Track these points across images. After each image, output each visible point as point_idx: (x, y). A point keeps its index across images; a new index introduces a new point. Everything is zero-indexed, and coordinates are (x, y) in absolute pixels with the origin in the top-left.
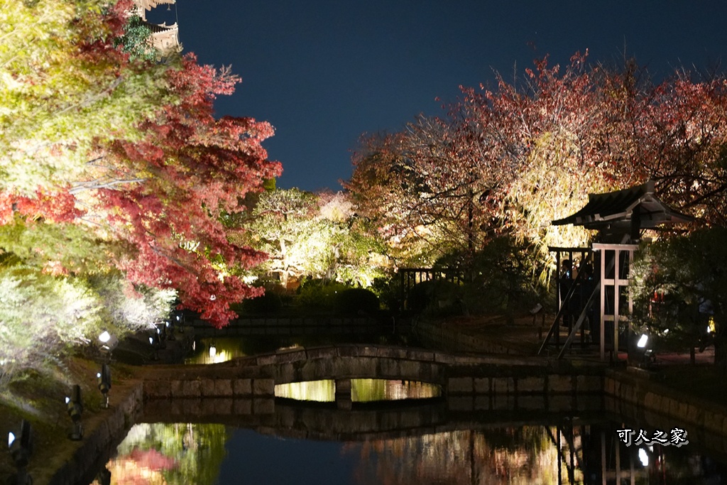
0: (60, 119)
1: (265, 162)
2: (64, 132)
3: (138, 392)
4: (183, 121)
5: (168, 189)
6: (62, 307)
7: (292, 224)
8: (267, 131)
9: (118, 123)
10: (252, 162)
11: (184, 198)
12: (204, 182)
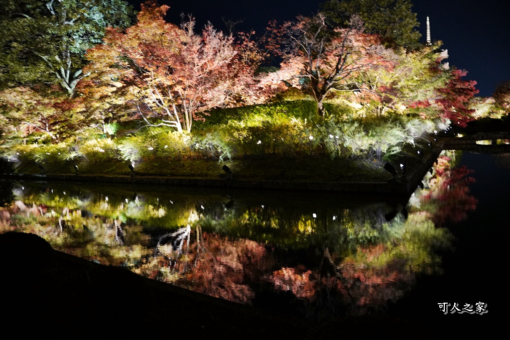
0: (427, 85)
1: (475, 90)
2: (428, 87)
3: (444, 144)
4: (454, 83)
5: (451, 98)
6: (427, 125)
7: (479, 105)
8: (475, 83)
9: (440, 84)
10: (471, 90)
11: (454, 100)
12: (459, 96)
